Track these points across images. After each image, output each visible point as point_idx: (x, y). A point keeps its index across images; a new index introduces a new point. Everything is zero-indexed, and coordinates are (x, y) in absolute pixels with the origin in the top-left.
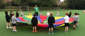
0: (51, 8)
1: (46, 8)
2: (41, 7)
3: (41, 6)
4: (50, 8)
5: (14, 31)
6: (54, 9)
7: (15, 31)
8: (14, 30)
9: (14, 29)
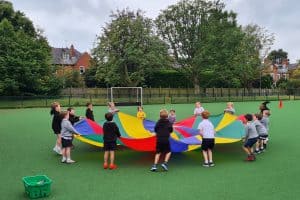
0: (241, 91)
1: (217, 91)
2: (198, 90)
3: (197, 86)
4: (233, 91)
5: (65, 162)
6: (251, 94)
7: (69, 160)
8: (64, 159)
9: (68, 157)
